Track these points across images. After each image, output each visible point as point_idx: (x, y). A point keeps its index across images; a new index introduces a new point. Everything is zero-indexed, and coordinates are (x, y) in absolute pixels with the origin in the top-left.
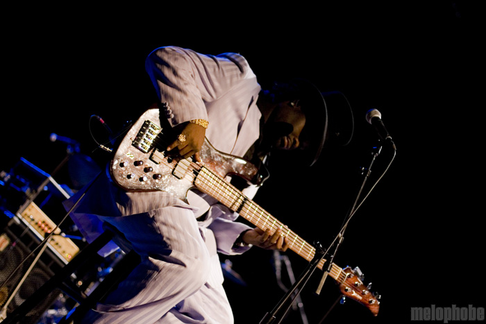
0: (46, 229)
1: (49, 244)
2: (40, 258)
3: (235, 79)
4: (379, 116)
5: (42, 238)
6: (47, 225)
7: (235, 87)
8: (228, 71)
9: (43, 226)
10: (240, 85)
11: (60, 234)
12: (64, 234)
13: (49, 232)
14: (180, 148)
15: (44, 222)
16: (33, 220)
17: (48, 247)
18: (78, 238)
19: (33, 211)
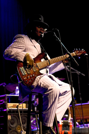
0: (15, 106)
1: (19, 108)
2: (20, 113)
3: (24, 41)
4: (46, 29)
5: (17, 109)
6: (15, 105)
7: (25, 42)
8: (21, 41)
9: (14, 106)
10: (25, 40)
11: (19, 104)
12: (20, 104)
13: (16, 106)
14: (30, 64)
15: (14, 105)
16: (11, 107)
17: (19, 109)
18: (24, 102)
19: (9, 105)
